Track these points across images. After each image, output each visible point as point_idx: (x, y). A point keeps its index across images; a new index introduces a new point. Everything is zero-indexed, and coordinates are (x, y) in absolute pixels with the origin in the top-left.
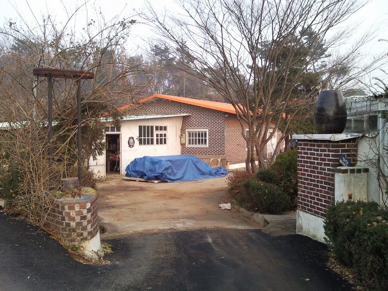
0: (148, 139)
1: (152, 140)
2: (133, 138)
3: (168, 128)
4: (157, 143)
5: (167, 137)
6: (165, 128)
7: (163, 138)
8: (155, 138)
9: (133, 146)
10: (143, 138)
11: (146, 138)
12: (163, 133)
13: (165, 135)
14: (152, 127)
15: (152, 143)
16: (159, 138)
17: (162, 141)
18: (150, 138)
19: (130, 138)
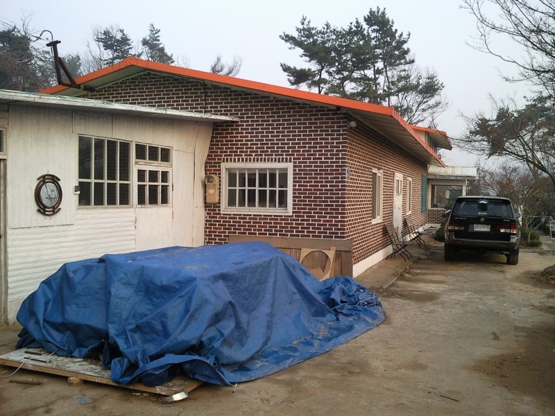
0: (112, 187)
1: (125, 189)
2: (55, 180)
3: (174, 156)
4: (141, 201)
5: (169, 183)
6: (166, 155)
7: (160, 183)
8: (134, 183)
9: (55, 210)
10: (93, 181)
11: (106, 181)
12: (160, 169)
13: (165, 175)
14: (125, 146)
15: (125, 200)
16: (147, 183)
17: (155, 194)
18: (118, 182)
19: (44, 180)
